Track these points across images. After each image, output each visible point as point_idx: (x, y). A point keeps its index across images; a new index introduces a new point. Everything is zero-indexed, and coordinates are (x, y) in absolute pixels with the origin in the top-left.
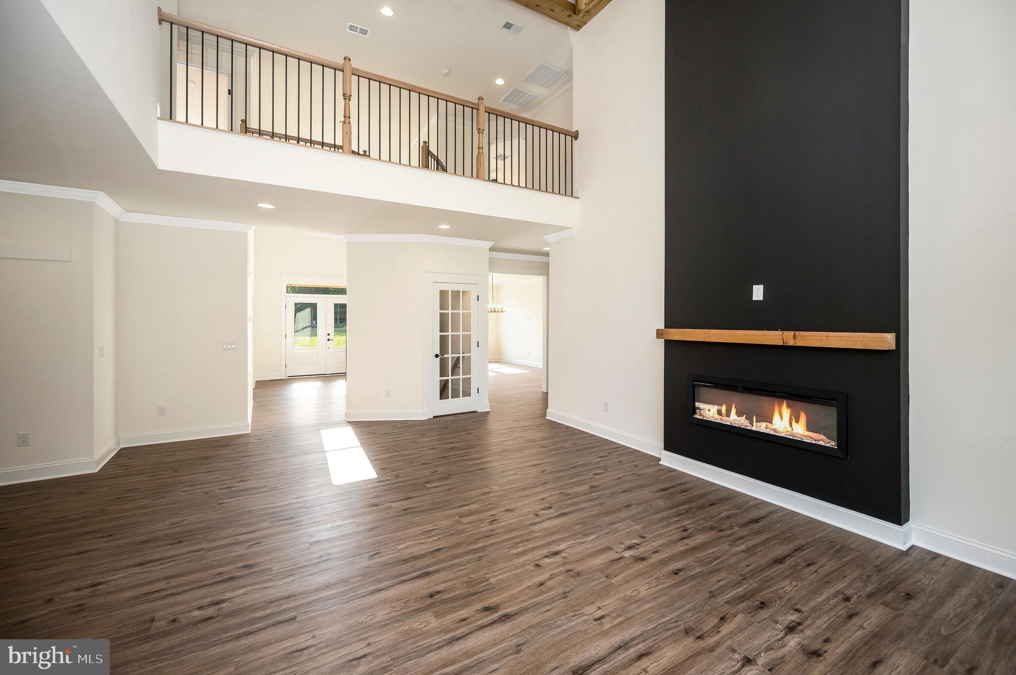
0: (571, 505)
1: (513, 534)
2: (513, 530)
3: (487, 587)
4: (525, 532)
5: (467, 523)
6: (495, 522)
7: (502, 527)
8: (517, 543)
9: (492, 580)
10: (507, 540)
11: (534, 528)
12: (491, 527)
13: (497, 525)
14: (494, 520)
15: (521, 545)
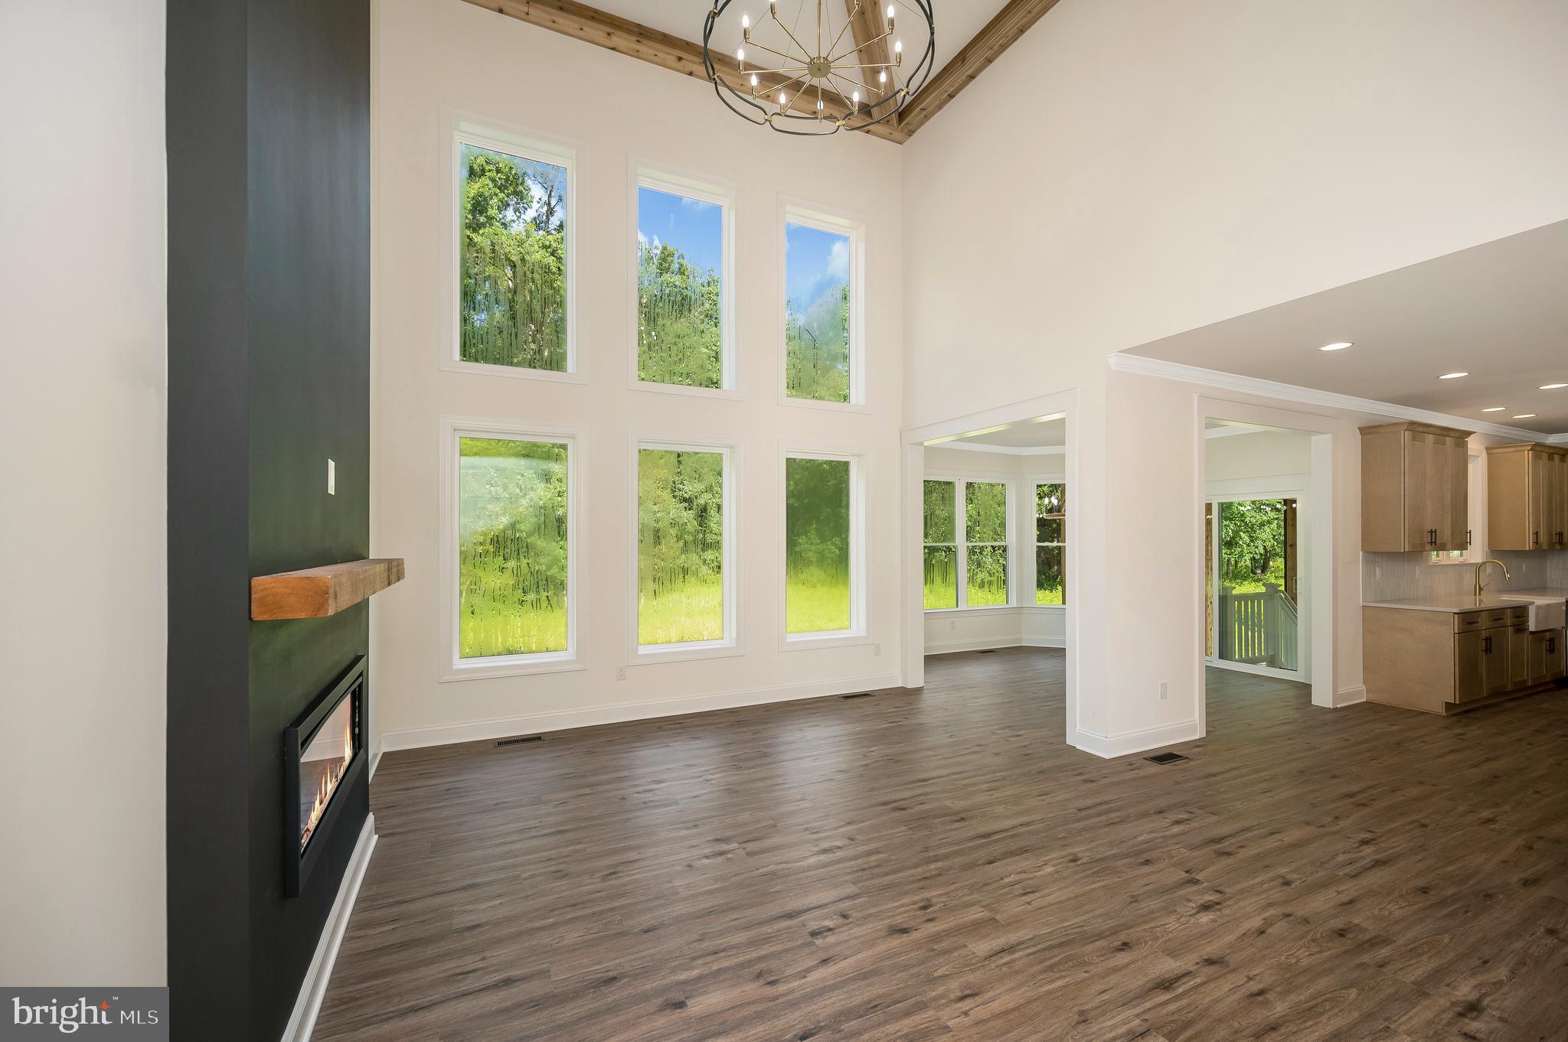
0: (766, 940)
1: (886, 880)
2: (888, 887)
3: (909, 823)
4: (867, 883)
5: (973, 904)
6: (922, 904)
7: (906, 893)
8: (878, 866)
9: (904, 828)
10: (894, 872)
11: (851, 889)
12: (926, 895)
13: (916, 898)
14: (925, 908)
15: (873, 864)
